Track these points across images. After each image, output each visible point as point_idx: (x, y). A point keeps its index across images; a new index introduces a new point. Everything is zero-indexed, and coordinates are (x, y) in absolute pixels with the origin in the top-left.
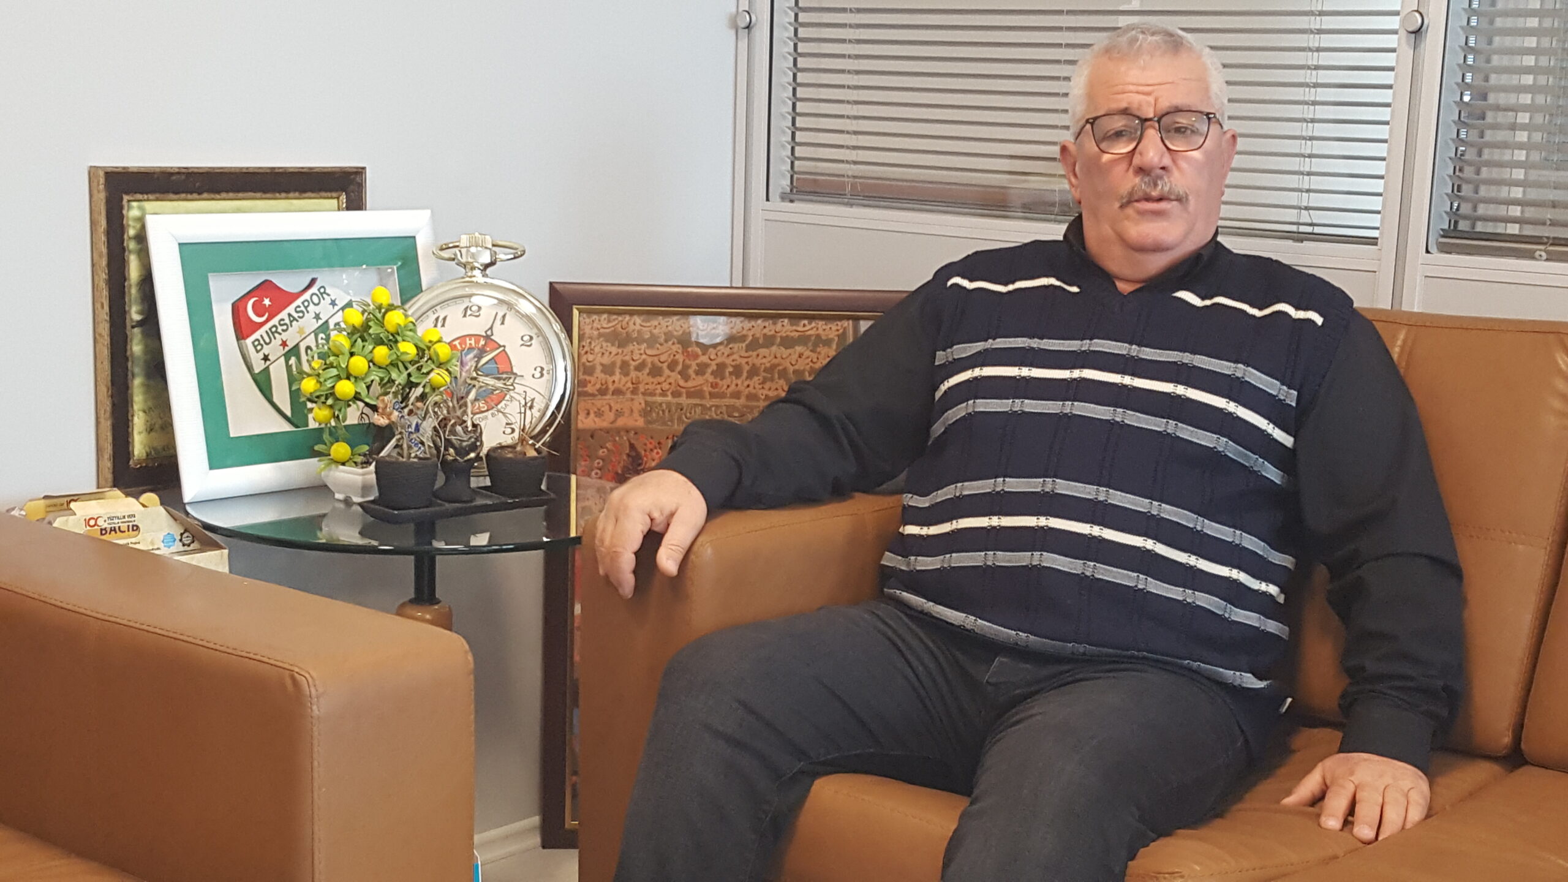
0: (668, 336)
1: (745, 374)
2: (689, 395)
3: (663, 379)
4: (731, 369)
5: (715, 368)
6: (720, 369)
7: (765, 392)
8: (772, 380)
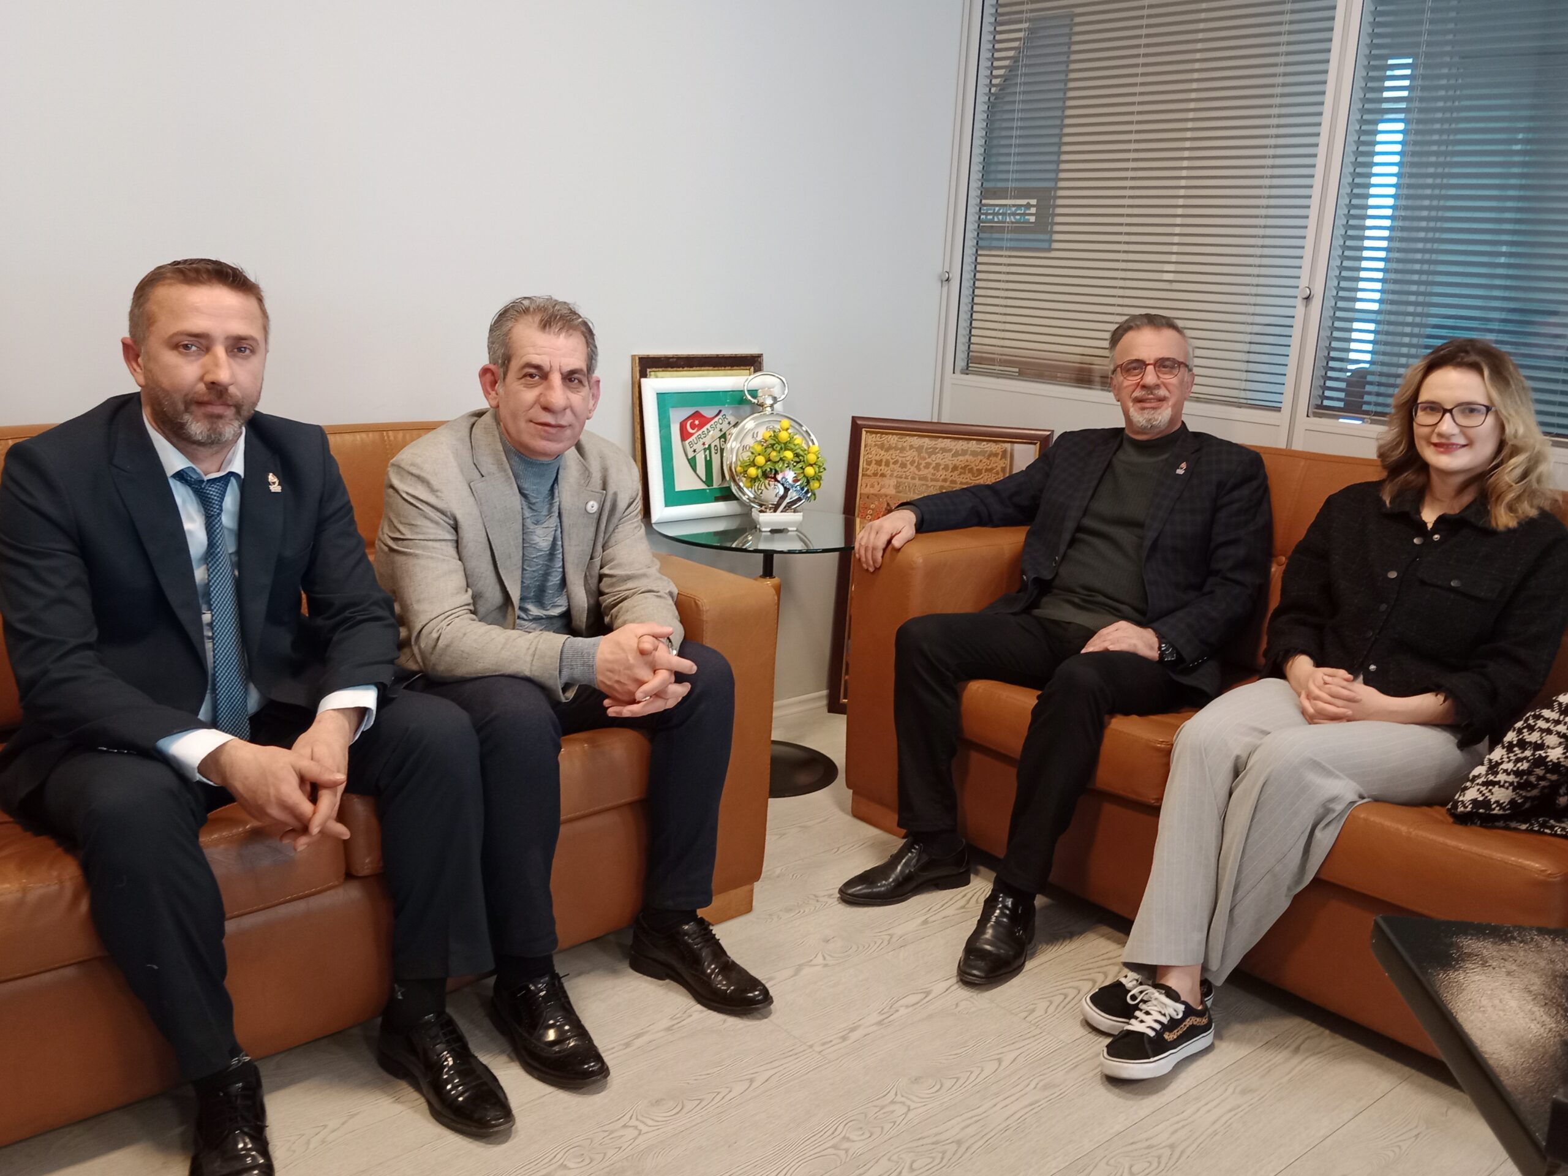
0: (911, 447)
1: (950, 470)
2: (920, 479)
3: (906, 470)
4: (943, 467)
5: (934, 464)
6: (937, 466)
7: (961, 480)
8: (964, 473)
